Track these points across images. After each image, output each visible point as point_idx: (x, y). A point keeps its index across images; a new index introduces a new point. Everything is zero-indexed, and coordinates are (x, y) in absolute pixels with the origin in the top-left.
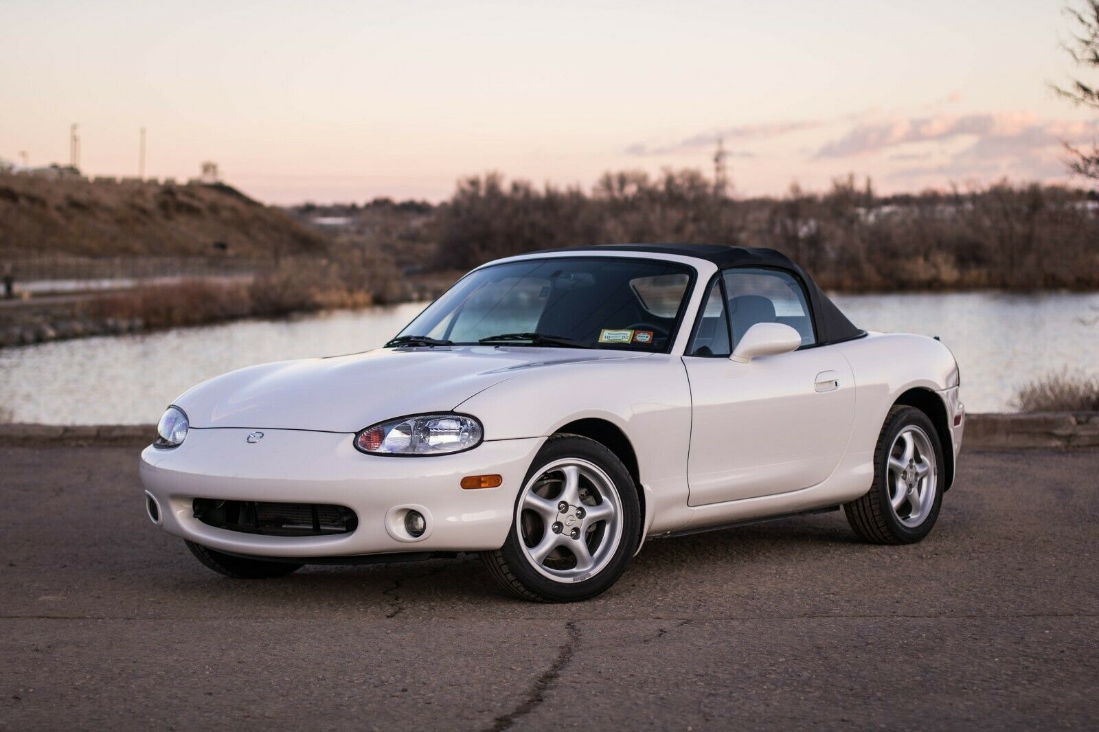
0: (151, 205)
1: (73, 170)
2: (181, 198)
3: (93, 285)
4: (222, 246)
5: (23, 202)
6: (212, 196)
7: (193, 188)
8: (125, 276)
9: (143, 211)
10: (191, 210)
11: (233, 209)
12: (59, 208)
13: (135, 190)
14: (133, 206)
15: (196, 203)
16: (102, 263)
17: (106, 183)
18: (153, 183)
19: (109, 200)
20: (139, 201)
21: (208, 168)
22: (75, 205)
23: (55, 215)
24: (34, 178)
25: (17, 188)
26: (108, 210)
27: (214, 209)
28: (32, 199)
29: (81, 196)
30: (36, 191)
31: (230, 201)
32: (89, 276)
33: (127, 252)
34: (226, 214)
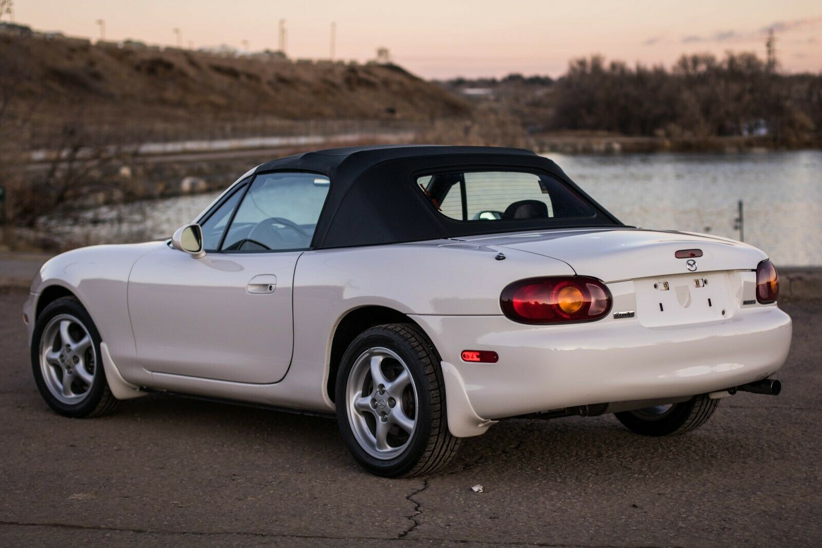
0: (338, 80)
1: (281, 54)
2: (362, 75)
3: (293, 141)
4: (392, 111)
5: (243, 79)
6: (384, 74)
7: (370, 67)
8: (317, 134)
9: (333, 85)
10: (369, 84)
11: (401, 84)
12: (270, 83)
13: (327, 68)
14: (325, 81)
15: (372, 79)
16: (301, 125)
17: (305, 64)
18: (340, 63)
19: (308, 76)
20: (330, 77)
21: (382, 52)
22: (282, 80)
23: (267, 88)
24: (252, 61)
25: (239, 67)
26: (308, 84)
27: (386, 83)
28: (250, 76)
29: (287, 74)
30: (253, 70)
31: (398, 77)
32: (289, 133)
33: (320, 116)
34: (395, 87)
